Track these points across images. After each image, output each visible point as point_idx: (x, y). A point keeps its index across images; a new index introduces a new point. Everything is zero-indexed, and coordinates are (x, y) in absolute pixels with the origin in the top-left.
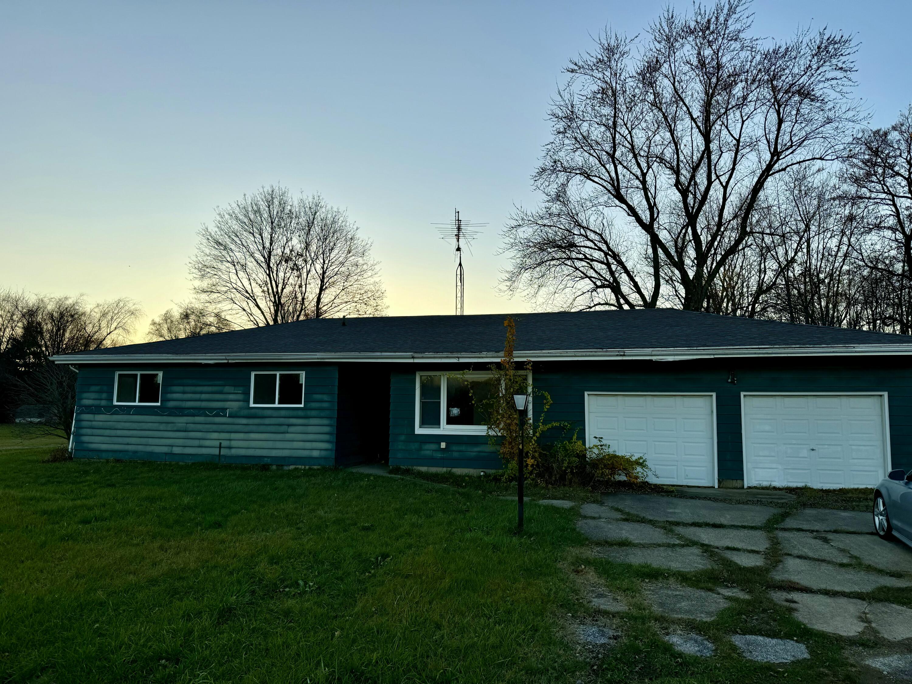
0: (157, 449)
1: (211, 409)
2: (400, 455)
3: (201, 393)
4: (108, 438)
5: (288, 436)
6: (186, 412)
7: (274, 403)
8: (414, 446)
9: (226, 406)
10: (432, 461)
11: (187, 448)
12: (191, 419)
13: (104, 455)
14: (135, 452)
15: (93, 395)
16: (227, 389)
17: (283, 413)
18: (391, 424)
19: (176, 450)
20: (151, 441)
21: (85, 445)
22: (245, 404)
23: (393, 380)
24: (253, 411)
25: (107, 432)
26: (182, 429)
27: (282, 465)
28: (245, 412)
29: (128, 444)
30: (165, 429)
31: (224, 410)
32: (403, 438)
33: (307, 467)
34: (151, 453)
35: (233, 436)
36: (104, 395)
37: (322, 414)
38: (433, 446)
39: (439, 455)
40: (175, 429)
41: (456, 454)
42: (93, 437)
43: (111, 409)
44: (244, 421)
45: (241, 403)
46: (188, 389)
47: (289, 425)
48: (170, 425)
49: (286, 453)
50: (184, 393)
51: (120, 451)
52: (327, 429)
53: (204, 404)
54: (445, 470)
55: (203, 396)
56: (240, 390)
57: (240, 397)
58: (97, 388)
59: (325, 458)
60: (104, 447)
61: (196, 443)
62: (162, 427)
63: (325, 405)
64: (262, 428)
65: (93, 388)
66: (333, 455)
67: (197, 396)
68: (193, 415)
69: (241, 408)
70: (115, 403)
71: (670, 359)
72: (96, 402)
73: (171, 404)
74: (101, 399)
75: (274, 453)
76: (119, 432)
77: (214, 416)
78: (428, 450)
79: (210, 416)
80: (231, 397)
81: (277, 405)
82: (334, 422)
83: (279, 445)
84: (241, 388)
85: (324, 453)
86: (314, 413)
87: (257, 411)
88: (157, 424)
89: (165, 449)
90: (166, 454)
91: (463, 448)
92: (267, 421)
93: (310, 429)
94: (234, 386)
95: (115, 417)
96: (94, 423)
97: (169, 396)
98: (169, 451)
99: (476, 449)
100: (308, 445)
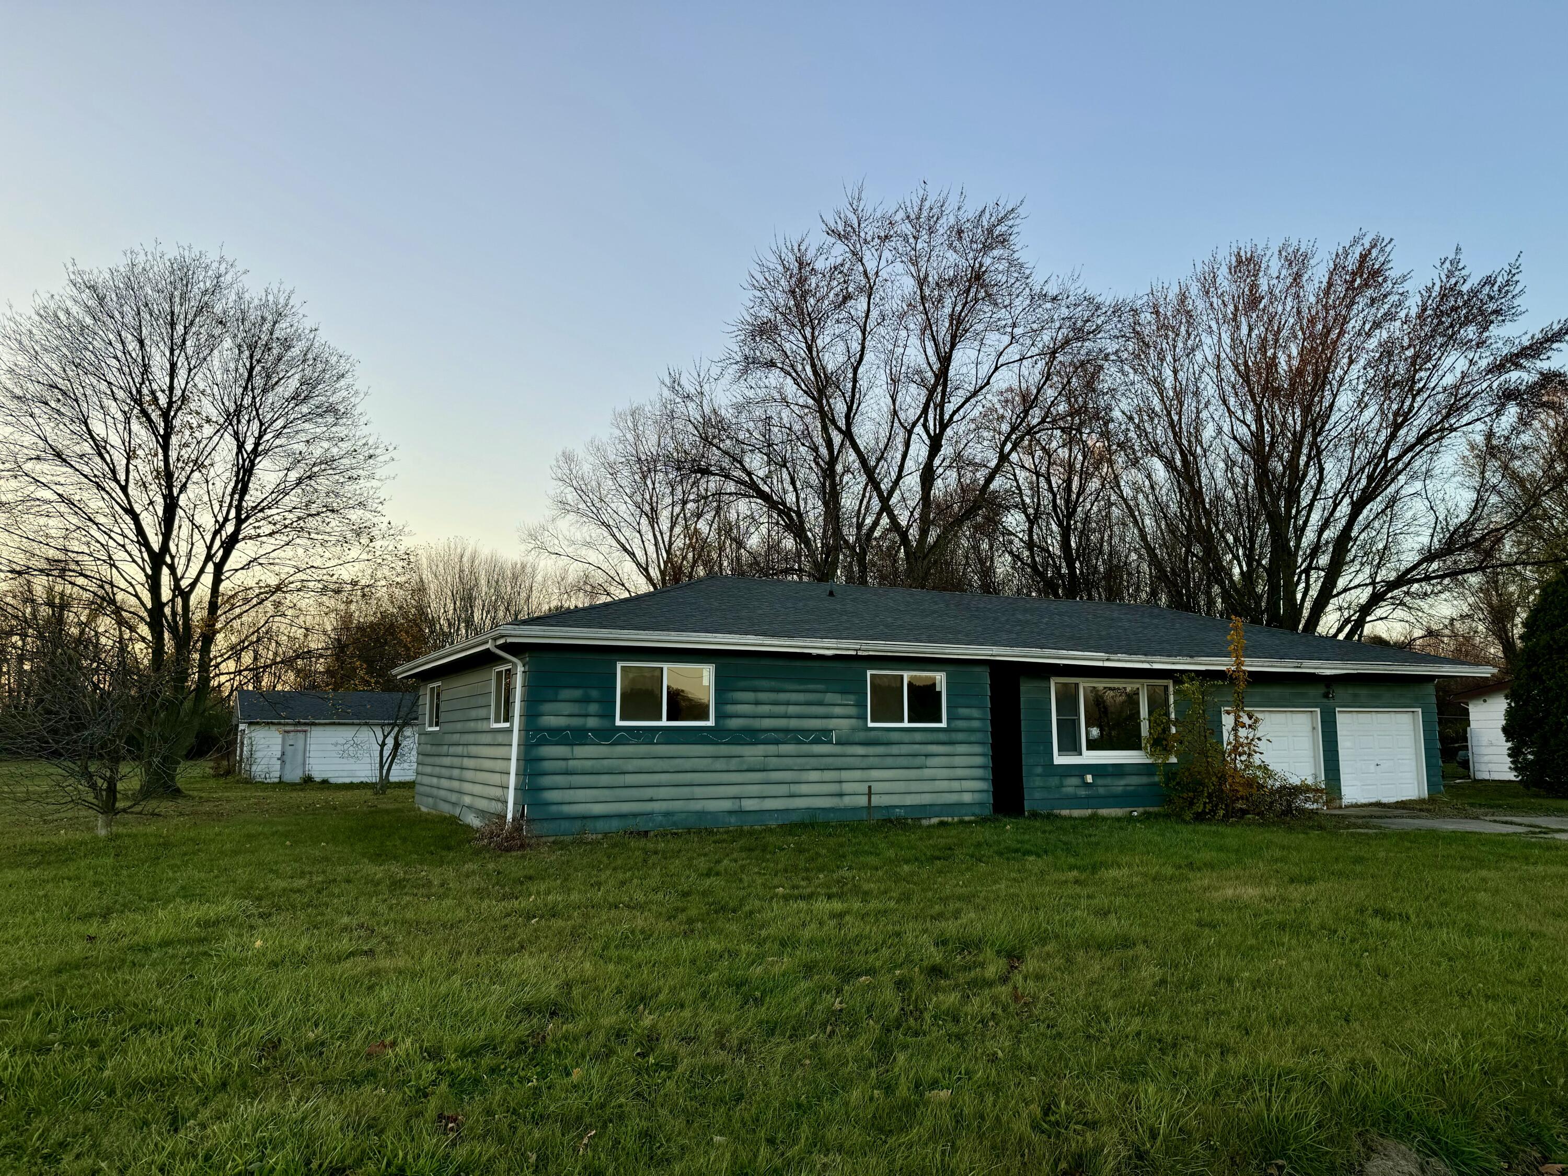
0: (713, 806)
1: (805, 732)
2: (1037, 795)
3: (788, 704)
4: (606, 792)
5: (927, 773)
6: (763, 736)
7: (902, 720)
8: (1055, 781)
9: (831, 727)
10: (1075, 801)
11: (767, 800)
12: (772, 749)
13: (601, 825)
14: (667, 814)
15: (567, 708)
16: (830, 697)
17: (918, 737)
18: (1024, 751)
19: (749, 805)
20: (699, 791)
21: (554, 808)
22: (860, 722)
23: (1023, 688)
24: (873, 733)
25: (605, 780)
26: (758, 767)
27: (920, 819)
28: (861, 736)
29: (651, 800)
30: (725, 768)
31: (827, 732)
32: (1039, 770)
33: (956, 819)
34: (702, 814)
35: (845, 775)
36: (593, 708)
37: (973, 738)
38: (1074, 781)
39: (1082, 792)
40: (745, 767)
41: (1101, 791)
42: (571, 792)
43: (608, 735)
44: (860, 750)
45: (853, 722)
46: (762, 696)
47: (926, 756)
48: (734, 761)
49: (926, 799)
50: (757, 703)
51: (635, 815)
52: (979, 760)
53: (794, 723)
54: (1090, 811)
55: (792, 709)
56: (851, 699)
57: (852, 711)
58: (577, 693)
59: (981, 804)
60: (598, 809)
61: (783, 789)
62: (720, 764)
63: (976, 724)
64: (889, 761)
65: (566, 694)
66: (989, 798)
67: (781, 709)
68: (777, 742)
69: (854, 730)
70: (619, 723)
71: (1328, 672)
72: (576, 722)
73: (734, 723)
74: (586, 716)
75: (909, 800)
76: (630, 779)
77: (813, 742)
78: (1071, 785)
79: (805, 743)
80: (838, 710)
81: (906, 724)
82: (988, 750)
83: (914, 786)
84: (852, 697)
85: (978, 797)
86: (960, 736)
87: (880, 733)
88: (710, 760)
89: (727, 805)
90: (730, 812)
91: (1108, 781)
92: (895, 750)
93: (958, 761)
94: (842, 693)
95: (620, 750)
96: (571, 762)
97: (730, 709)
98: (736, 808)
99: (1123, 782)
100: (956, 785)
